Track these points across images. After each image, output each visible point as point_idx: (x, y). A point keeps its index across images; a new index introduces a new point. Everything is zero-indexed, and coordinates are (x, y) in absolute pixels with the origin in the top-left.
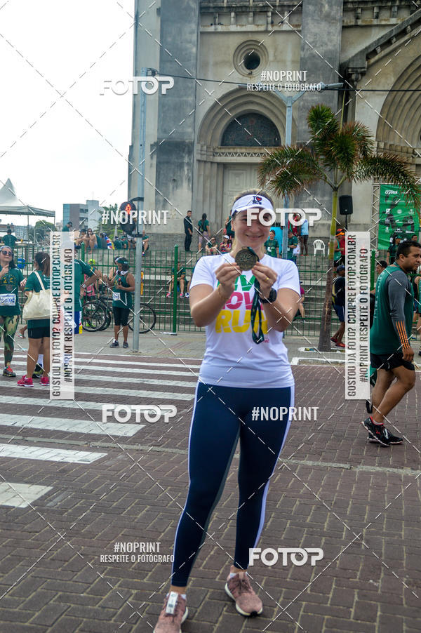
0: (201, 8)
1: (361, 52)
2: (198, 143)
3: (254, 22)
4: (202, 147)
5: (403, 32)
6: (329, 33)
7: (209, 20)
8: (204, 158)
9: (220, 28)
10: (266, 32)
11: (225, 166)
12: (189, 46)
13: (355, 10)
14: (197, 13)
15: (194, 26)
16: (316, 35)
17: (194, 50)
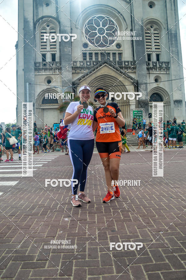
0: (35, 69)
1: (78, 79)
2: (36, 103)
3: (49, 72)
4: (37, 104)
5: (87, 75)
6: (69, 75)
7: (37, 72)
8: (38, 107)
9: (40, 74)
10: (52, 74)
11: (43, 109)
12: (32, 78)
13: (75, 69)
14: (34, 70)
15: (33, 73)
16: (65, 75)
17: (33, 79)
